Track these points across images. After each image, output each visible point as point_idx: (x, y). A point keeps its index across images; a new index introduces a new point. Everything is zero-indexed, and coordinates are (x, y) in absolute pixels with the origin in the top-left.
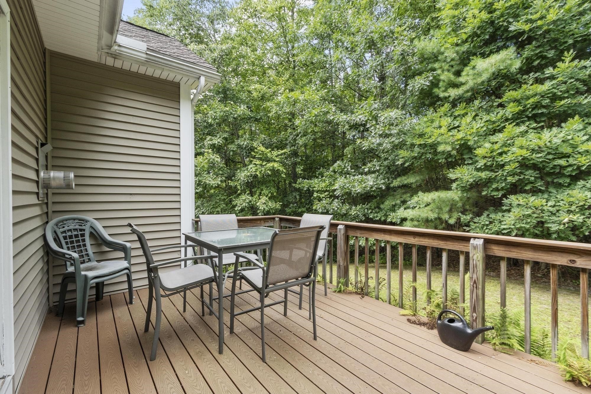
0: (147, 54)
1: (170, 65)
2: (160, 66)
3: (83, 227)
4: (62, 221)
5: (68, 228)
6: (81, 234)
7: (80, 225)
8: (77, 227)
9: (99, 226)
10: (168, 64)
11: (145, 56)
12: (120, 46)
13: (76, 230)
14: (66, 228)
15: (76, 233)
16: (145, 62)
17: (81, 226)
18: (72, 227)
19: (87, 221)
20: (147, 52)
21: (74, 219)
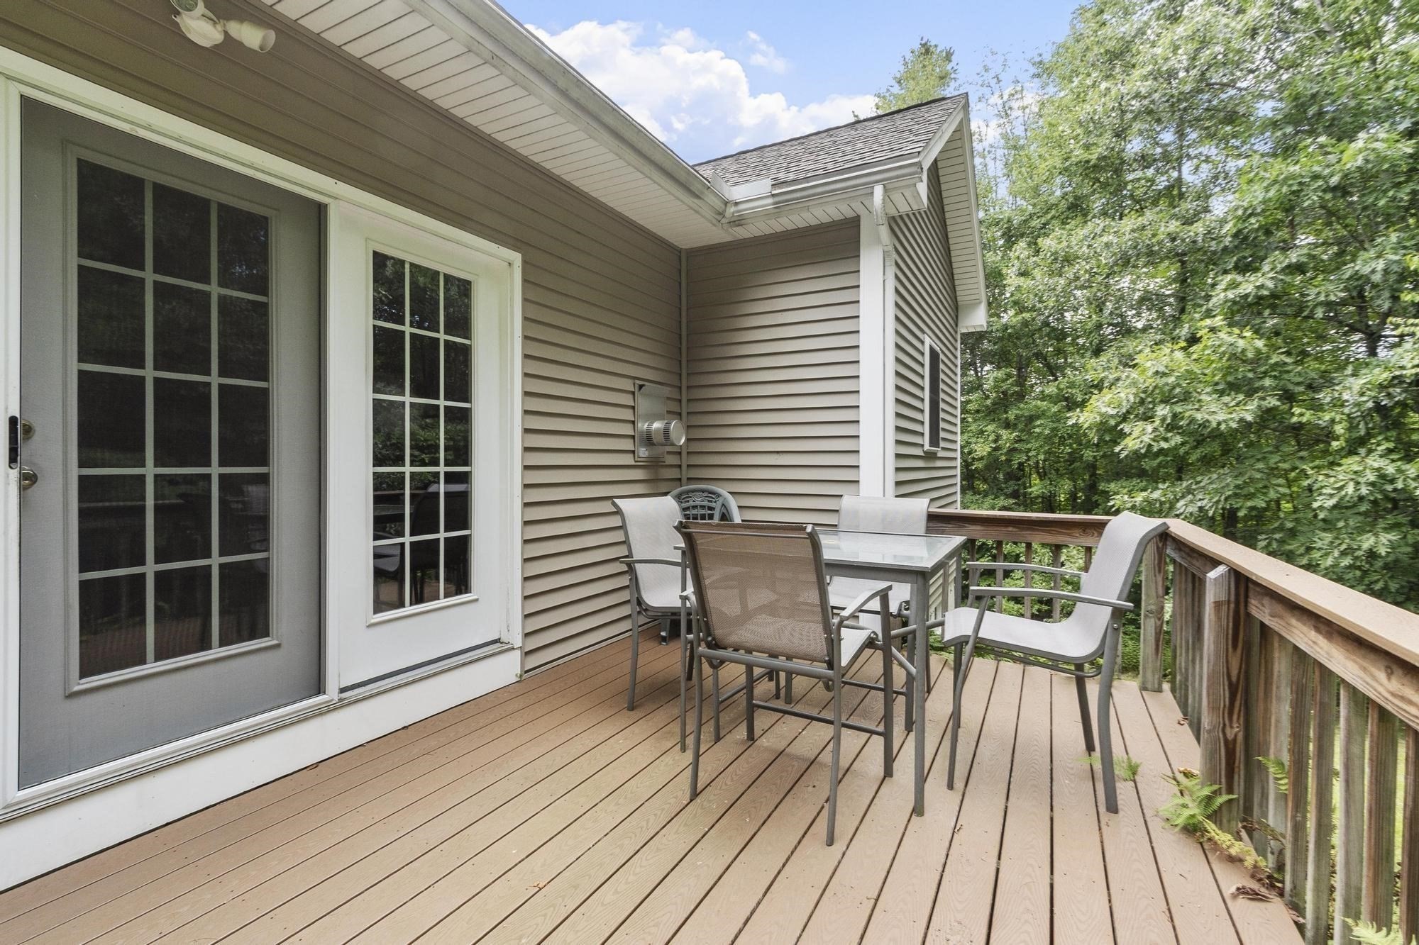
0: (773, 195)
1: (814, 195)
2: (801, 205)
3: (713, 505)
4: (688, 492)
5: (693, 504)
6: (709, 514)
7: (709, 501)
8: (706, 503)
9: (733, 504)
10: (809, 196)
11: (770, 201)
12: (736, 204)
13: (703, 507)
14: (691, 503)
15: (703, 512)
16: (778, 210)
17: (711, 501)
18: (698, 503)
19: (719, 495)
20: (774, 192)
21: (703, 491)
